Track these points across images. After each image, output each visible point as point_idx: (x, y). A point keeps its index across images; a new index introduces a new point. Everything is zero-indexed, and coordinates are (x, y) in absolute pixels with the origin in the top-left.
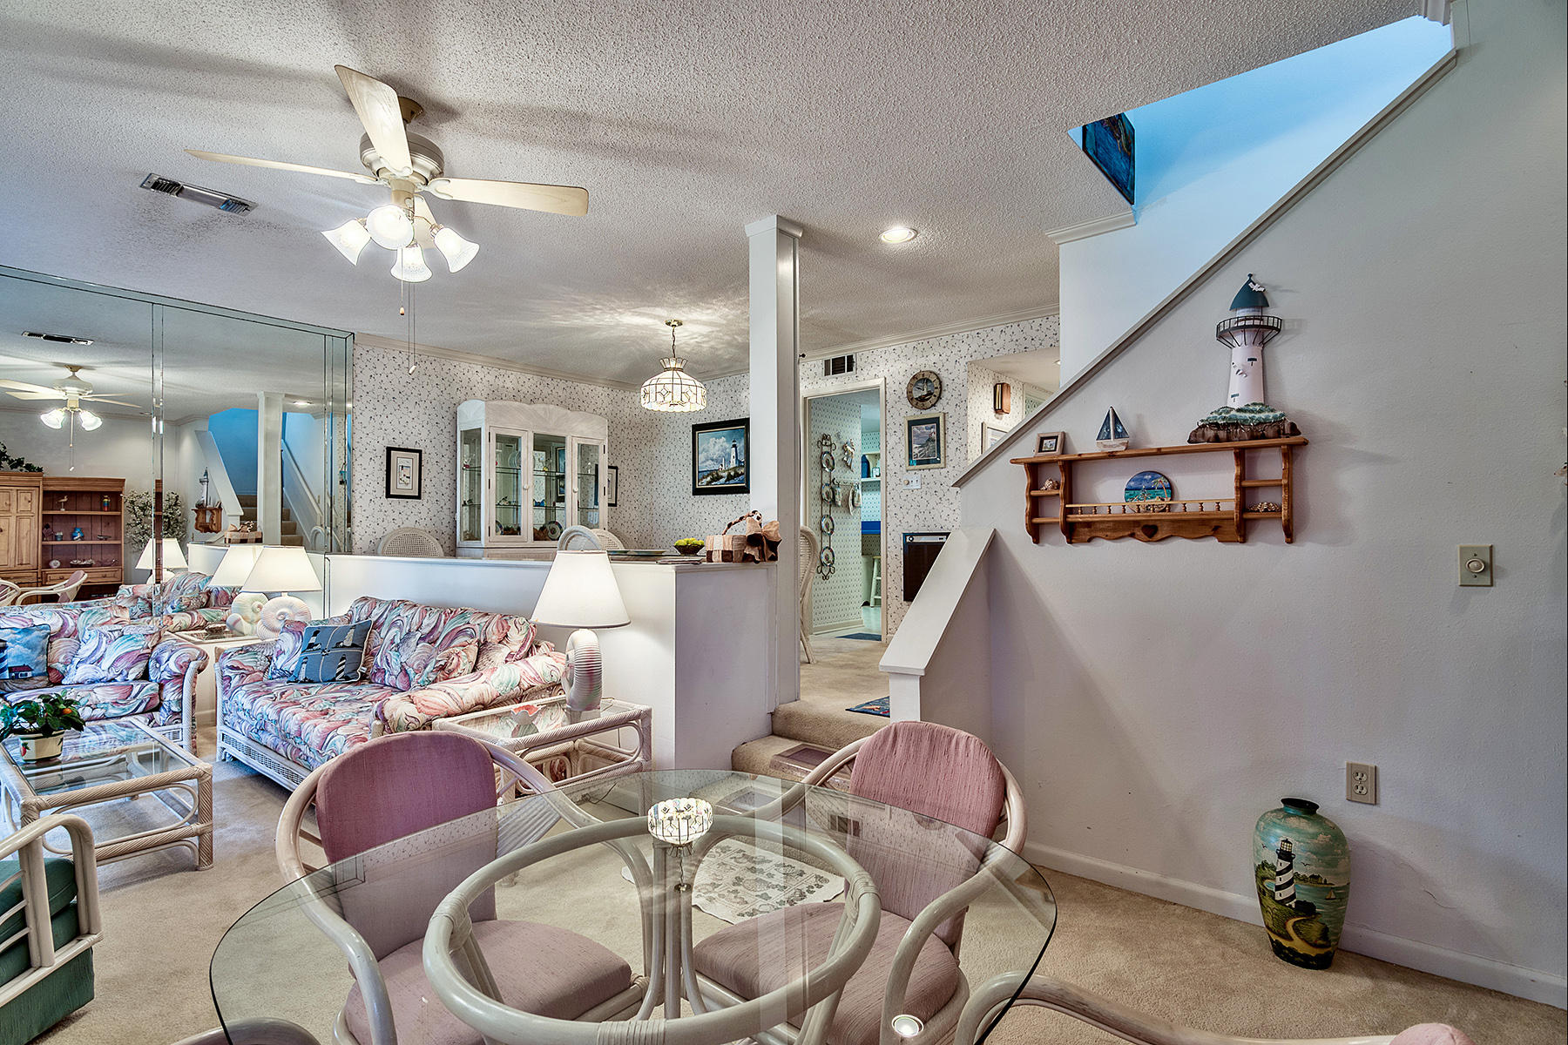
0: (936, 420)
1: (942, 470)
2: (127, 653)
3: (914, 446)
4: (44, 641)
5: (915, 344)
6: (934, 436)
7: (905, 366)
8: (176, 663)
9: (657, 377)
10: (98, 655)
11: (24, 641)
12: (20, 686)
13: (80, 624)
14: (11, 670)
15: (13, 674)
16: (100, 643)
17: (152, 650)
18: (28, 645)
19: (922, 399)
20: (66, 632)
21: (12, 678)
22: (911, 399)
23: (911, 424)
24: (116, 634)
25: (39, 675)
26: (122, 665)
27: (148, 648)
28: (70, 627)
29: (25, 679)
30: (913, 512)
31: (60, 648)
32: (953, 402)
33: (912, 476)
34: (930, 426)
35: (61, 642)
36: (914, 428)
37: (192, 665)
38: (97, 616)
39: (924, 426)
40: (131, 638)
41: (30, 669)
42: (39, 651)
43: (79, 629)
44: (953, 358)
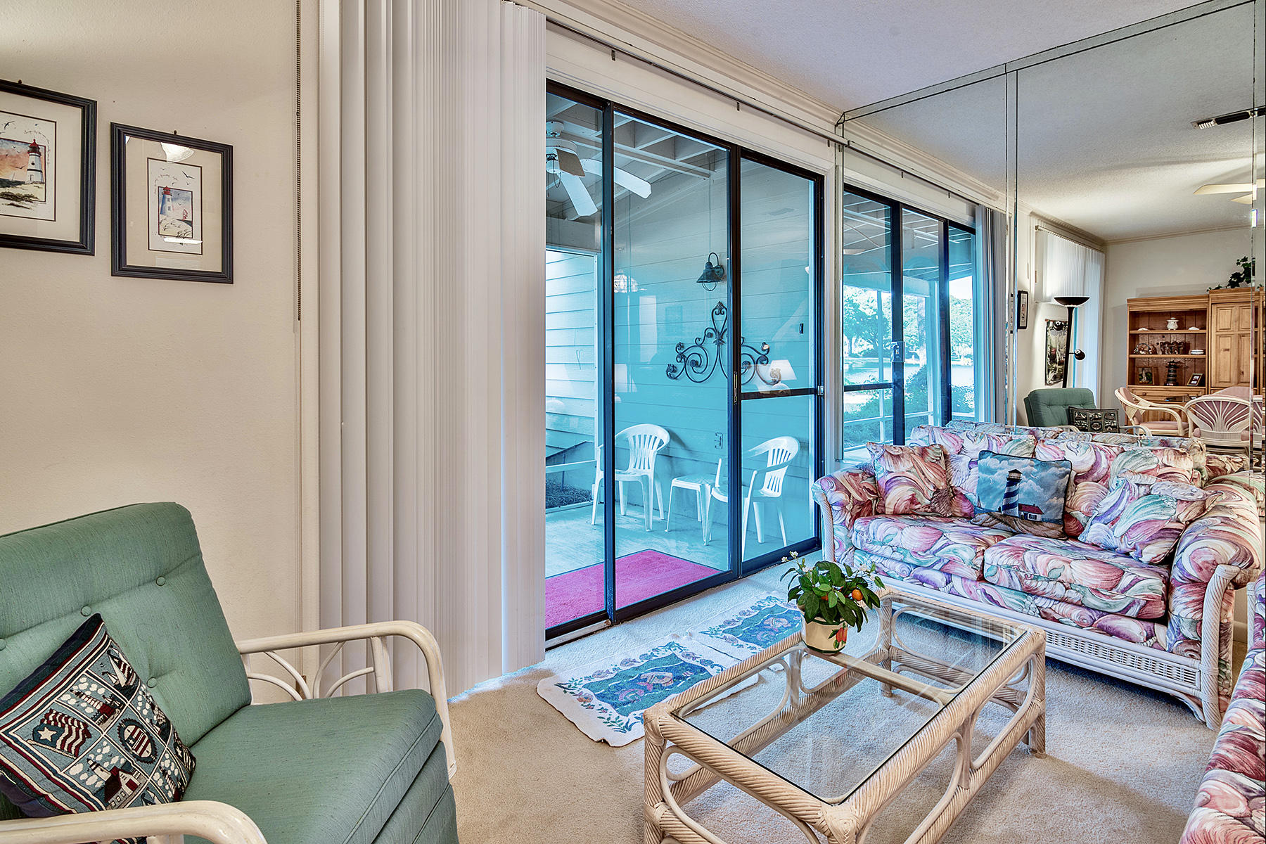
2: (1148, 521)
4: (1061, 481)
8: (1192, 558)
10: (1115, 513)
11: (1038, 477)
12: (1029, 529)
13: (1115, 467)
14: (1021, 507)
15: (1022, 513)
16: (1121, 498)
17: (1187, 526)
18: (1040, 482)
20: (1095, 474)
21: (1021, 517)
24: (1142, 489)
25: (1050, 521)
26: (1138, 536)
27: (1178, 521)
28: (1102, 469)
29: (1034, 522)
31: (1084, 493)
35: (1087, 485)
37: (1220, 570)
38: (1138, 460)
40: (1158, 500)
41: (1040, 512)
42: (1053, 491)
43: (1112, 473)
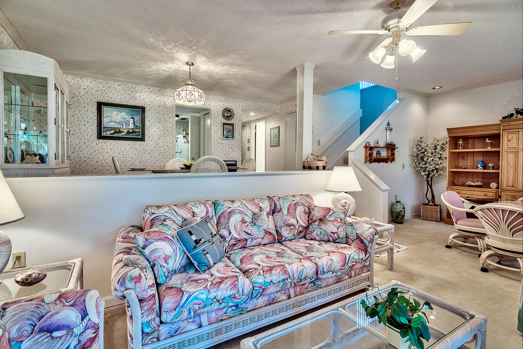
0: (233, 125)
1: (233, 141)
3: (225, 132)
5: (225, 98)
6: (232, 130)
7: (221, 104)
9: (183, 87)
19: (228, 117)
22: (224, 116)
23: (224, 124)
30: (223, 154)
32: (237, 120)
33: (223, 141)
34: (230, 126)
36: (225, 126)
39: (228, 126)
44: (238, 106)
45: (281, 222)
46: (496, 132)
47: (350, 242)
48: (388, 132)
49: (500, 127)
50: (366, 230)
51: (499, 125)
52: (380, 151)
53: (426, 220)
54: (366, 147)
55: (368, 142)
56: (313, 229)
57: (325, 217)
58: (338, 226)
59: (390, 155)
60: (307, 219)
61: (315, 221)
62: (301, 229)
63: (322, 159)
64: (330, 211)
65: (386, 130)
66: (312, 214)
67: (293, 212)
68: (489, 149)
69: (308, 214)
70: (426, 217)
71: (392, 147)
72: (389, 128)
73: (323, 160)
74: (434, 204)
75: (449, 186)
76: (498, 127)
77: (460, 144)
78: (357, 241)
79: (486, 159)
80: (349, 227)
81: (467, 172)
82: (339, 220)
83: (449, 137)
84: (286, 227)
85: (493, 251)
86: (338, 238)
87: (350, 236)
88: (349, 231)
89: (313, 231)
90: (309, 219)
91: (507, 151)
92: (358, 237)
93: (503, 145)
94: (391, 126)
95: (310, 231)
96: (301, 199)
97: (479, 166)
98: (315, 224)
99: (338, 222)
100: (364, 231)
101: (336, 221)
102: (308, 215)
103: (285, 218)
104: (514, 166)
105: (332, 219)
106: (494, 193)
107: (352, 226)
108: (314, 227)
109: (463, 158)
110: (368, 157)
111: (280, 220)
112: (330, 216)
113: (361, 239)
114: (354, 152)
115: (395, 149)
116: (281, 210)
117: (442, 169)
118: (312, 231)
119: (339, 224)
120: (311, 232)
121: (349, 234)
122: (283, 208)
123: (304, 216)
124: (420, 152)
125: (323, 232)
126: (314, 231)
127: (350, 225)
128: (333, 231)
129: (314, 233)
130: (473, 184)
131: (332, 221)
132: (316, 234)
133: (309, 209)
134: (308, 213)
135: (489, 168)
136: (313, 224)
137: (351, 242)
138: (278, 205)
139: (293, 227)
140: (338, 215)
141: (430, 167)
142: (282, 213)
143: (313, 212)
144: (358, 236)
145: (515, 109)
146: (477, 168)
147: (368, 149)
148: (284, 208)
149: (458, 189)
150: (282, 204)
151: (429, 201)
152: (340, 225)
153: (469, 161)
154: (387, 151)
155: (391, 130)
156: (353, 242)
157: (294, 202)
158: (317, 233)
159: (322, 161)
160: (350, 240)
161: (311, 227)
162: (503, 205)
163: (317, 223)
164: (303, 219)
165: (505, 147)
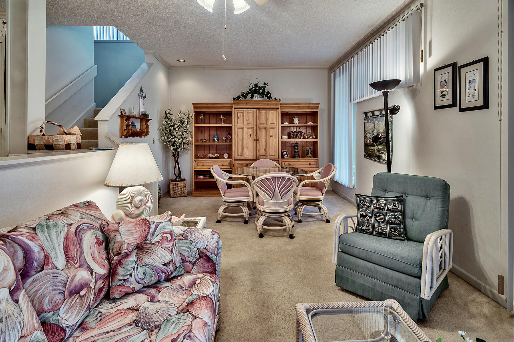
45: (54, 292)
46: (229, 110)
47: (189, 267)
48: (142, 100)
49: (232, 106)
50: (210, 239)
51: (232, 104)
52: (134, 123)
53: (175, 197)
54: (121, 116)
55: (123, 110)
56: (129, 273)
57: (146, 239)
58: (170, 249)
59: (144, 127)
60: (105, 256)
61: (127, 255)
62: (100, 284)
63: (71, 131)
64: (150, 224)
65: (139, 96)
66: (118, 242)
67: (77, 254)
68: (223, 124)
69: (104, 243)
70: (176, 194)
71: (146, 117)
72: (142, 95)
73: (74, 133)
74: (181, 179)
75: (195, 160)
76: (230, 106)
77: (201, 119)
78: (202, 261)
79: (219, 133)
80: (181, 243)
81: (205, 145)
82: (169, 236)
83: (194, 111)
84: (71, 300)
85: (266, 215)
86: (175, 270)
87: (187, 258)
88: (184, 250)
89: (128, 277)
90: (108, 253)
91: (237, 126)
92: (201, 255)
93: (235, 121)
94: (145, 93)
95: (121, 280)
96: (84, 216)
97: (215, 140)
98: (130, 259)
99: (169, 239)
100: (208, 242)
101: (166, 240)
102: (104, 246)
103: (62, 277)
104: (241, 139)
105: (158, 238)
106: (229, 163)
107: (186, 238)
108: (129, 267)
109: (201, 132)
110: (125, 130)
111: (50, 289)
112: (153, 235)
113: (206, 255)
114: (107, 122)
115: (148, 120)
116: (46, 262)
117: (187, 143)
118: (125, 278)
119: (171, 244)
120: (125, 280)
121: (185, 254)
122: (52, 254)
123: (99, 251)
124: (169, 125)
125: (149, 271)
126: (131, 275)
127: (182, 238)
128: (165, 261)
129: (132, 279)
130: (212, 156)
131: (158, 242)
132: (136, 280)
133: (103, 232)
134: (103, 241)
135: (223, 141)
136: (125, 262)
137: (191, 266)
138: (36, 250)
139: (86, 289)
140: (165, 229)
141: (178, 142)
142: (52, 268)
143: (119, 237)
144: (202, 252)
145: (242, 92)
146: (214, 141)
147: (125, 119)
148: (54, 252)
149: (202, 162)
150: (46, 245)
151: (177, 177)
152: (173, 245)
153: (206, 135)
154: (141, 122)
155: (144, 97)
156: (193, 265)
157: (73, 229)
158: (137, 278)
159: (70, 134)
160: (188, 264)
161: (120, 270)
162: (277, 174)
163: (133, 257)
164: (99, 259)
165: (236, 124)
